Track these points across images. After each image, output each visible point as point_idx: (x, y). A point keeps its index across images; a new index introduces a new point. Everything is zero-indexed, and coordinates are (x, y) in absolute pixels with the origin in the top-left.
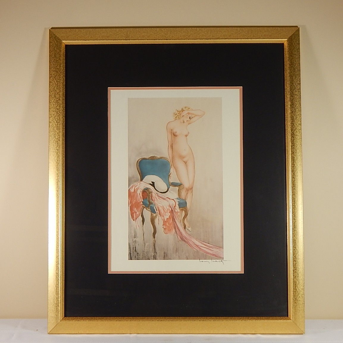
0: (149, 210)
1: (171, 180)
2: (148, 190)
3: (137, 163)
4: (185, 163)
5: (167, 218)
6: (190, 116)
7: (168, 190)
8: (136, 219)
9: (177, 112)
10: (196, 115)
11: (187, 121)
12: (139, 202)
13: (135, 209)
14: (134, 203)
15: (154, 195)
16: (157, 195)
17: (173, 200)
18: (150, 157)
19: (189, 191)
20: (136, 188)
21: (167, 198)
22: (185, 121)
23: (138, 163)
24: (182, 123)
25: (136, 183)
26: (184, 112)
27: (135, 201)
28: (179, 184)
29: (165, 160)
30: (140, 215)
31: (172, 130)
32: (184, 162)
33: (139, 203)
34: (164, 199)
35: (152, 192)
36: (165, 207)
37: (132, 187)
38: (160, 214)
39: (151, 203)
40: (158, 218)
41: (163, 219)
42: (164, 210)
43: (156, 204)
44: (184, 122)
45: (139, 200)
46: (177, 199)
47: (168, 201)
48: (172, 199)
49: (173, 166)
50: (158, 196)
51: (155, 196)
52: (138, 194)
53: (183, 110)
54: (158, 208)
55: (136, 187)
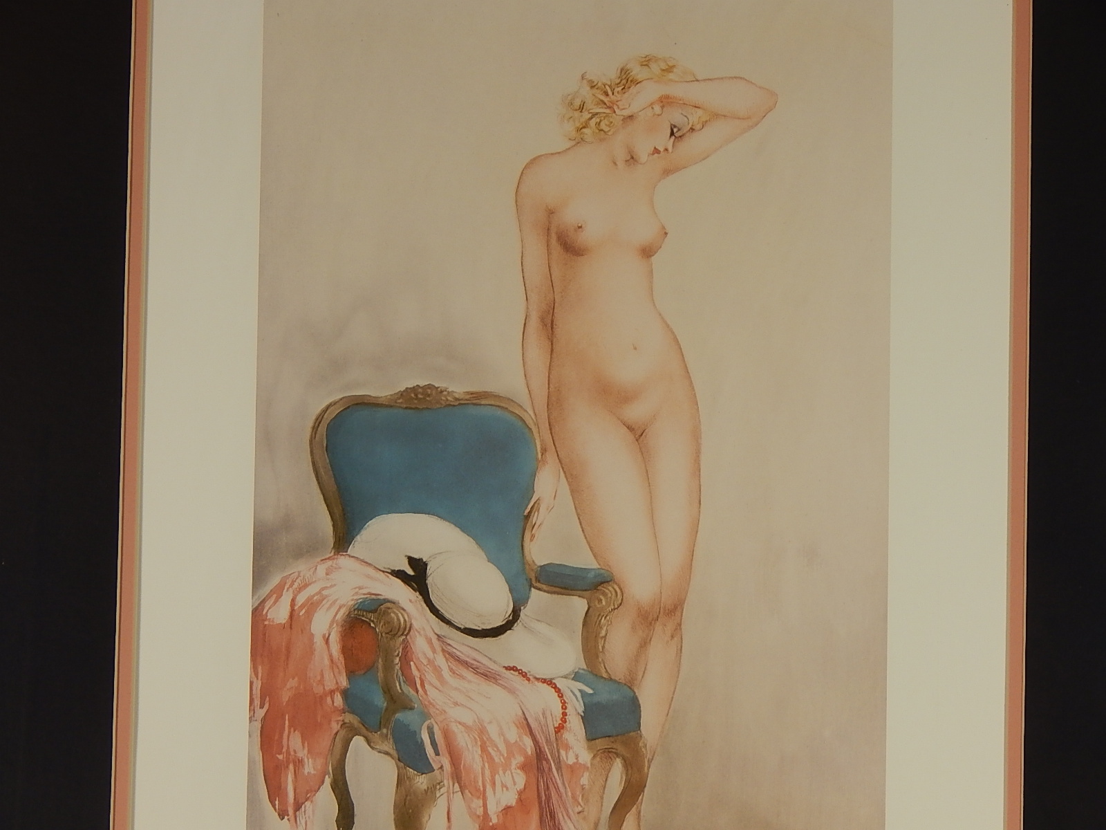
0: (388, 746)
1: (541, 551)
2: (386, 613)
3: (315, 429)
4: (638, 433)
5: (508, 809)
6: (676, 116)
7: (516, 614)
8: (298, 807)
9: (586, 91)
10: (716, 116)
11: (656, 151)
12: (318, 690)
13: (294, 742)
14: (285, 696)
15: (420, 645)
16: (443, 651)
17: (549, 682)
18: (402, 394)
19: (658, 627)
20: (301, 599)
21: (508, 668)
22: (643, 153)
23: (323, 429)
24: (621, 164)
25: (301, 568)
26: (634, 90)
27: (293, 683)
28: (591, 575)
29: (499, 412)
30: (328, 780)
31: (551, 212)
32: (630, 428)
33: (322, 699)
34: (488, 676)
35: (406, 630)
36: (493, 731)
37: (278, 591)
38: (457, 776)
39: (397, 702)
40: (441, 803)
41: (480, 811)
42: (484, 749)
43: (432, 711)
44: (632, 159)
45: (321, 682)
46: (577, 677)
47: (512, 691)
48: (544, 681)
49: (551, 457)
50: (451, 656)
51: (430, 654)
52: (319, 641)
53: (626, 80)
54: (447, 734)
55: (300, 589)
